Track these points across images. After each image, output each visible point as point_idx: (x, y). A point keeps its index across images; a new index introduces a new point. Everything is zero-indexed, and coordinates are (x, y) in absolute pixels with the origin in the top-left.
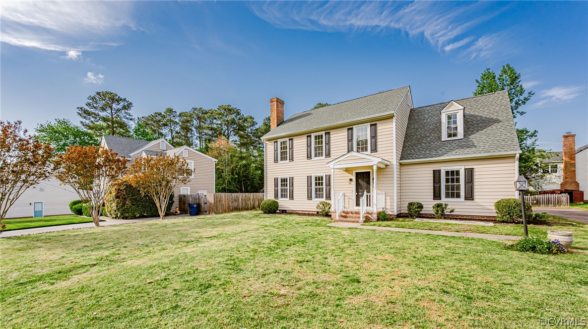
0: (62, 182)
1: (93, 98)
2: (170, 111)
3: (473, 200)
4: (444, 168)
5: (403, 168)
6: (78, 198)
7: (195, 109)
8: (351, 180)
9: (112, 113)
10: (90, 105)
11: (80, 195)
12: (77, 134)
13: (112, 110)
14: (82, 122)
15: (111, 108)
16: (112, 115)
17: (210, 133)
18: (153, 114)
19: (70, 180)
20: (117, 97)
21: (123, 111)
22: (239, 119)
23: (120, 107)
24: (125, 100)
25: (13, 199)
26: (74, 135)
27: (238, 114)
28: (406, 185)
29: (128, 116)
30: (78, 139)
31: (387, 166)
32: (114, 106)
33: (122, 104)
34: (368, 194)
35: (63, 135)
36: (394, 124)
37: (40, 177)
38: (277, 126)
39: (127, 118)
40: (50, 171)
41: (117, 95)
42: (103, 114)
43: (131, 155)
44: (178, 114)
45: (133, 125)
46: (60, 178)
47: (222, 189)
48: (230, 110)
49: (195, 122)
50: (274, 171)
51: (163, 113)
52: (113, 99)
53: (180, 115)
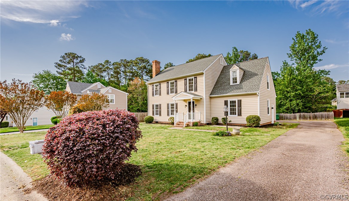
0: (48, 108)
1: (63, 57)
2: (107, 62)
3: (241, 116)
4: (229, 100)
5: (212, 99)
6: (55, 116)
7: (122, 60)
8: (186, 106)
9: (74, 65)
10: (61, 61)
11: (56, 114)
12: (55, 78)
13: (73, 63)
14: (57, 71)
15: (73, 62)
16: (74, 66)
17: (131, 75)
18: (97, 65)
19: (52, 107)
20: (76, 56)
21: (80, 64)
22: (149, 65)
23: (78, 61)
24: (81, 57)
25: (28, 116)
26: (53, 79)
27: (148, 62)
28: (213, 108)
29: (83, 67)
30: (55, 81)
31: (201, 98)
32: (75, 61)
33: (79, 59)
34: (189, 113)
35: (47, 79)
36: (204, 77)
37: (39, 106)
38: (156, 76)
39: (82, 68)
40: (43, 103)
41: (76, 54)
42: (69, 66)
43: (82, 92)
44: (112, 63)
45: (85, 72)
46: (47, 106)
47: (137, 109)
48: (143, 60)
49: (122, 69)
50: (152, 101)
51: (103, 64)
52: (74, 57)
53: (113, 64)
